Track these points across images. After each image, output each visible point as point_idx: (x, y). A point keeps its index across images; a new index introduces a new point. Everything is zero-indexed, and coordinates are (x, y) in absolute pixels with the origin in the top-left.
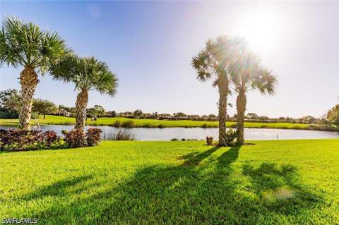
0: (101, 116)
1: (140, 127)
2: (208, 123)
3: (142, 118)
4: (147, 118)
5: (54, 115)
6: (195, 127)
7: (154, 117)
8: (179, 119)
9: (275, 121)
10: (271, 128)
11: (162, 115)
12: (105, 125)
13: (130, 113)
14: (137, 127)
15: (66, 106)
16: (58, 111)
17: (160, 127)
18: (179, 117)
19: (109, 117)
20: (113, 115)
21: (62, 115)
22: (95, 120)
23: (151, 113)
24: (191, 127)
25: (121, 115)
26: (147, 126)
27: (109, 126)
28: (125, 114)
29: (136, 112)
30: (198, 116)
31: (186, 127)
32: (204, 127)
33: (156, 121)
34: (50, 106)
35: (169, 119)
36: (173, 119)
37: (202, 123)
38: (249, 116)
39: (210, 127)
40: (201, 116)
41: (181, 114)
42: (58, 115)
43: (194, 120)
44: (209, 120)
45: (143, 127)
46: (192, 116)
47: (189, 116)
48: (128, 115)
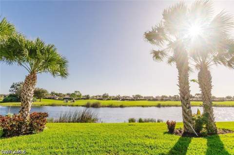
0: (79, 99)
1: (105, 107)
2: (162, 103)
3: (109, 99)
4: (113, 99)
5: (46, 98)
6: (150, 106)
7: (117, 99)
8: (137, 100)
9: (222, 100)
10: (222, 106)
11: (124, 97)
12: (80, 106)
13: (100, 96)
14: (103, 107)
15: (56, 92)
16: (49, 96)
17: (121, 106)
18: (137, 98)
19: (85, 99)
20: (87, 98)
21: (53, 98)
22: (74, 101)
23: (115, 96)
24: (147, 106)
25: (93, 98)
26: (111, 106)
27: (82, 106)
28: (96, 96)
29: (104, 95)
30: (152, 97)
31: (143, 106)
32: (159, 106)
33: (119, 101)
34: (44, 92)
35: (130, 100)
36: (132, 100)
37: (156, 103)
38: (197, 96)
39: (164, 106)
40: (154, 97)
41: (138, 96)
42: (49, 98)
43: (149, 100)
44: (162, 100)
45: (108, 107)
46: (148, 97)
47: (145, 97)
48: (98, 98)
